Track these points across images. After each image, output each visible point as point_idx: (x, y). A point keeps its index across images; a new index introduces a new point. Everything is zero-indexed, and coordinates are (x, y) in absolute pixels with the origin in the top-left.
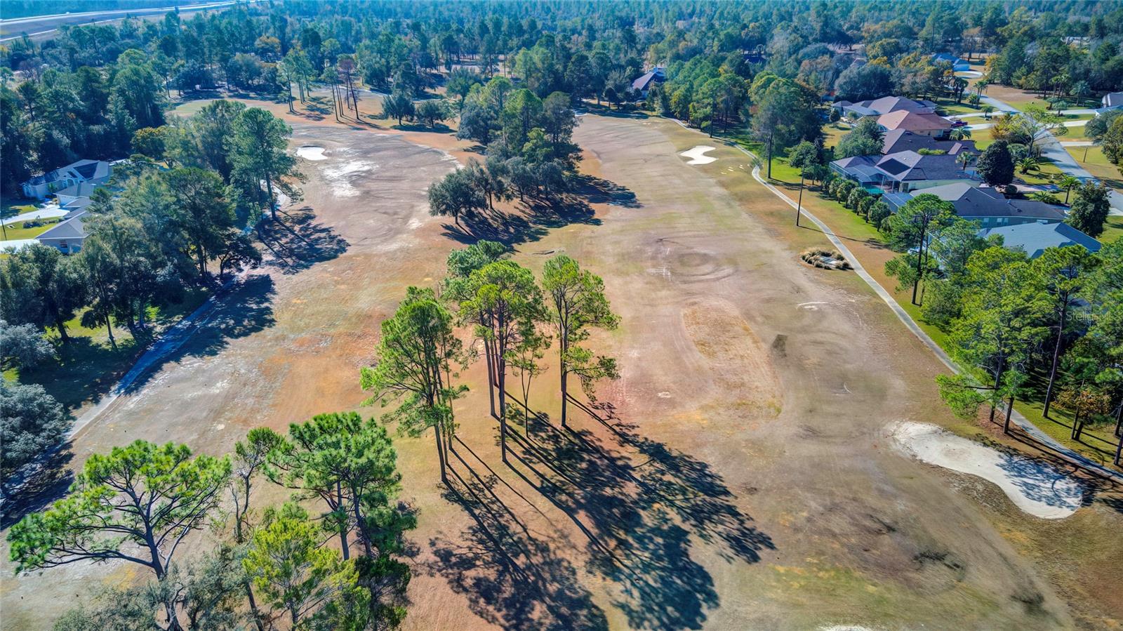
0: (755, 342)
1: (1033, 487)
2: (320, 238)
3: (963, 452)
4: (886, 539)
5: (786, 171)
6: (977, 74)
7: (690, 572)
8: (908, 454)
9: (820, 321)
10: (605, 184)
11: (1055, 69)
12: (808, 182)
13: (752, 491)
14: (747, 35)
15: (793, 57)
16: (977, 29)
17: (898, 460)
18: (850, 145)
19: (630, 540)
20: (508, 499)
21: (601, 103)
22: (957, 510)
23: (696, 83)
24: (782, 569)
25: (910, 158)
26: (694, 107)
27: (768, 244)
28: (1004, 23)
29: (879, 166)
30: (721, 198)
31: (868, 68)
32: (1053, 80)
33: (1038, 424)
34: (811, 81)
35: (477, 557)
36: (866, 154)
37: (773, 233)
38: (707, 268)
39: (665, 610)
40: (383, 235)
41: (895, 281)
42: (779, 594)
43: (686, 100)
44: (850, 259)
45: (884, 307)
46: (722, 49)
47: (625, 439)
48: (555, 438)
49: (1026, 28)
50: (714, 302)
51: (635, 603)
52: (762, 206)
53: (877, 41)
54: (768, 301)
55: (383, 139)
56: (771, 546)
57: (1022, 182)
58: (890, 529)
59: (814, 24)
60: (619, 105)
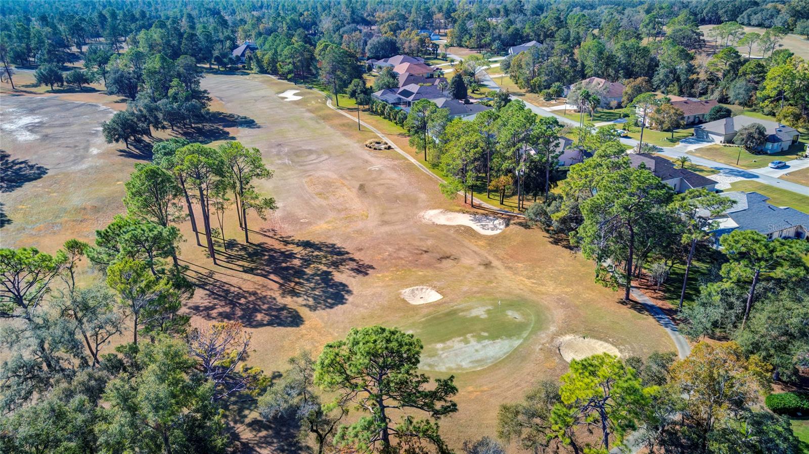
0: (349, 189)
1: (485, 225)
2: (21, 168)
3: (454, 218)
4: (425, 256)
5: (347, 101)
6: (444, 41)
7: (336, 285)
8: (430, 223)
9: (381, 175)
10: (231, 116)
11: (483, 35)
12: (361, 107)
13: (361, 250)
14: (304, 20)
15: (337, 33)
16: (441, 14)
17: (427, 226)
18: (381, 83)
19: (302, 281)
20: (224, 279)
21: (212, 66)
22: (454, 239)
23: (279, 50)
24: (380, 275)
25: (414, 88)
26: (280, 65)
27: (345, 141)
28: (455, 10)
29: (399, 94)
30: (311, 119)
31: (383, 38)
32: (483, 41)
33: (486, 202)
34: (351, 48)
35: (215, 305)
36: (391, 87)
37: (346, 135)
38: (313, 157)
39: (327, 302)
40: (72, 161)
41: (414, 149)
42: (381, 284)
43: (273, 61)
44: (390, 143)
45: (412, 164)
46: (289, 28)
47: (287, 243)
48: (244, 248)
49: (467, 13)
50: (320, 173)
51: (311, 302)
52: (337, 121)
53: (386, 22)
54: (352, 168)
55: (42, 100)
56: (374, 268)
57: (472, 98)
58: (426, 252)
59: (346, 13)
60: (226, 68)
